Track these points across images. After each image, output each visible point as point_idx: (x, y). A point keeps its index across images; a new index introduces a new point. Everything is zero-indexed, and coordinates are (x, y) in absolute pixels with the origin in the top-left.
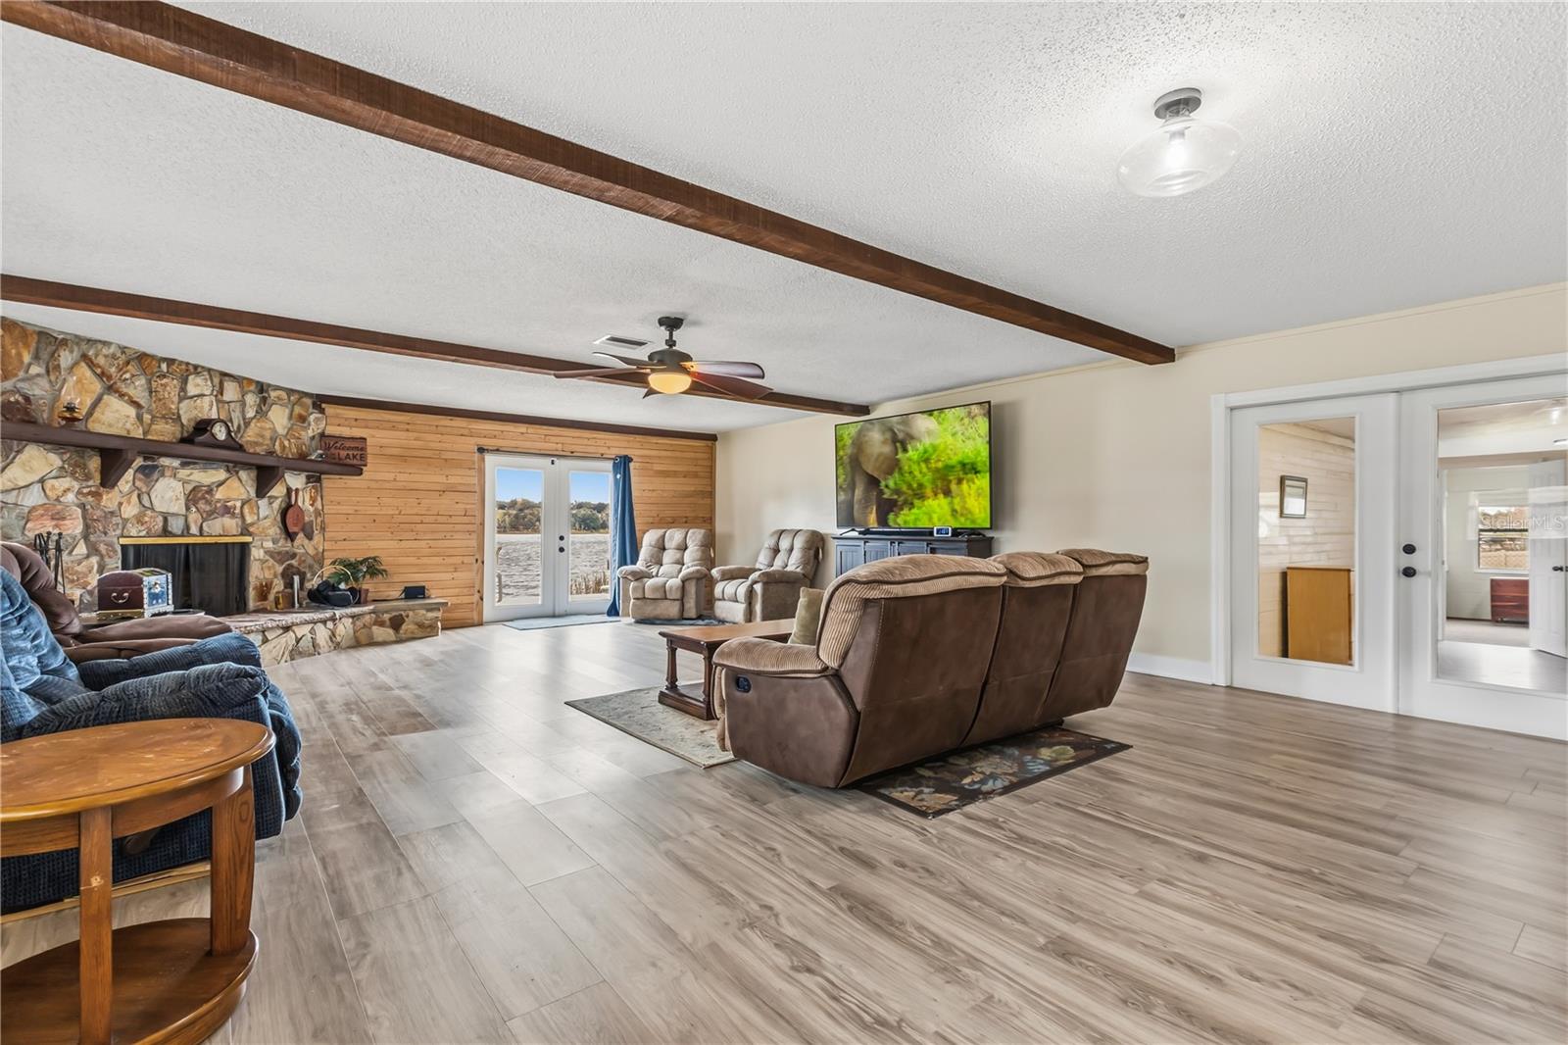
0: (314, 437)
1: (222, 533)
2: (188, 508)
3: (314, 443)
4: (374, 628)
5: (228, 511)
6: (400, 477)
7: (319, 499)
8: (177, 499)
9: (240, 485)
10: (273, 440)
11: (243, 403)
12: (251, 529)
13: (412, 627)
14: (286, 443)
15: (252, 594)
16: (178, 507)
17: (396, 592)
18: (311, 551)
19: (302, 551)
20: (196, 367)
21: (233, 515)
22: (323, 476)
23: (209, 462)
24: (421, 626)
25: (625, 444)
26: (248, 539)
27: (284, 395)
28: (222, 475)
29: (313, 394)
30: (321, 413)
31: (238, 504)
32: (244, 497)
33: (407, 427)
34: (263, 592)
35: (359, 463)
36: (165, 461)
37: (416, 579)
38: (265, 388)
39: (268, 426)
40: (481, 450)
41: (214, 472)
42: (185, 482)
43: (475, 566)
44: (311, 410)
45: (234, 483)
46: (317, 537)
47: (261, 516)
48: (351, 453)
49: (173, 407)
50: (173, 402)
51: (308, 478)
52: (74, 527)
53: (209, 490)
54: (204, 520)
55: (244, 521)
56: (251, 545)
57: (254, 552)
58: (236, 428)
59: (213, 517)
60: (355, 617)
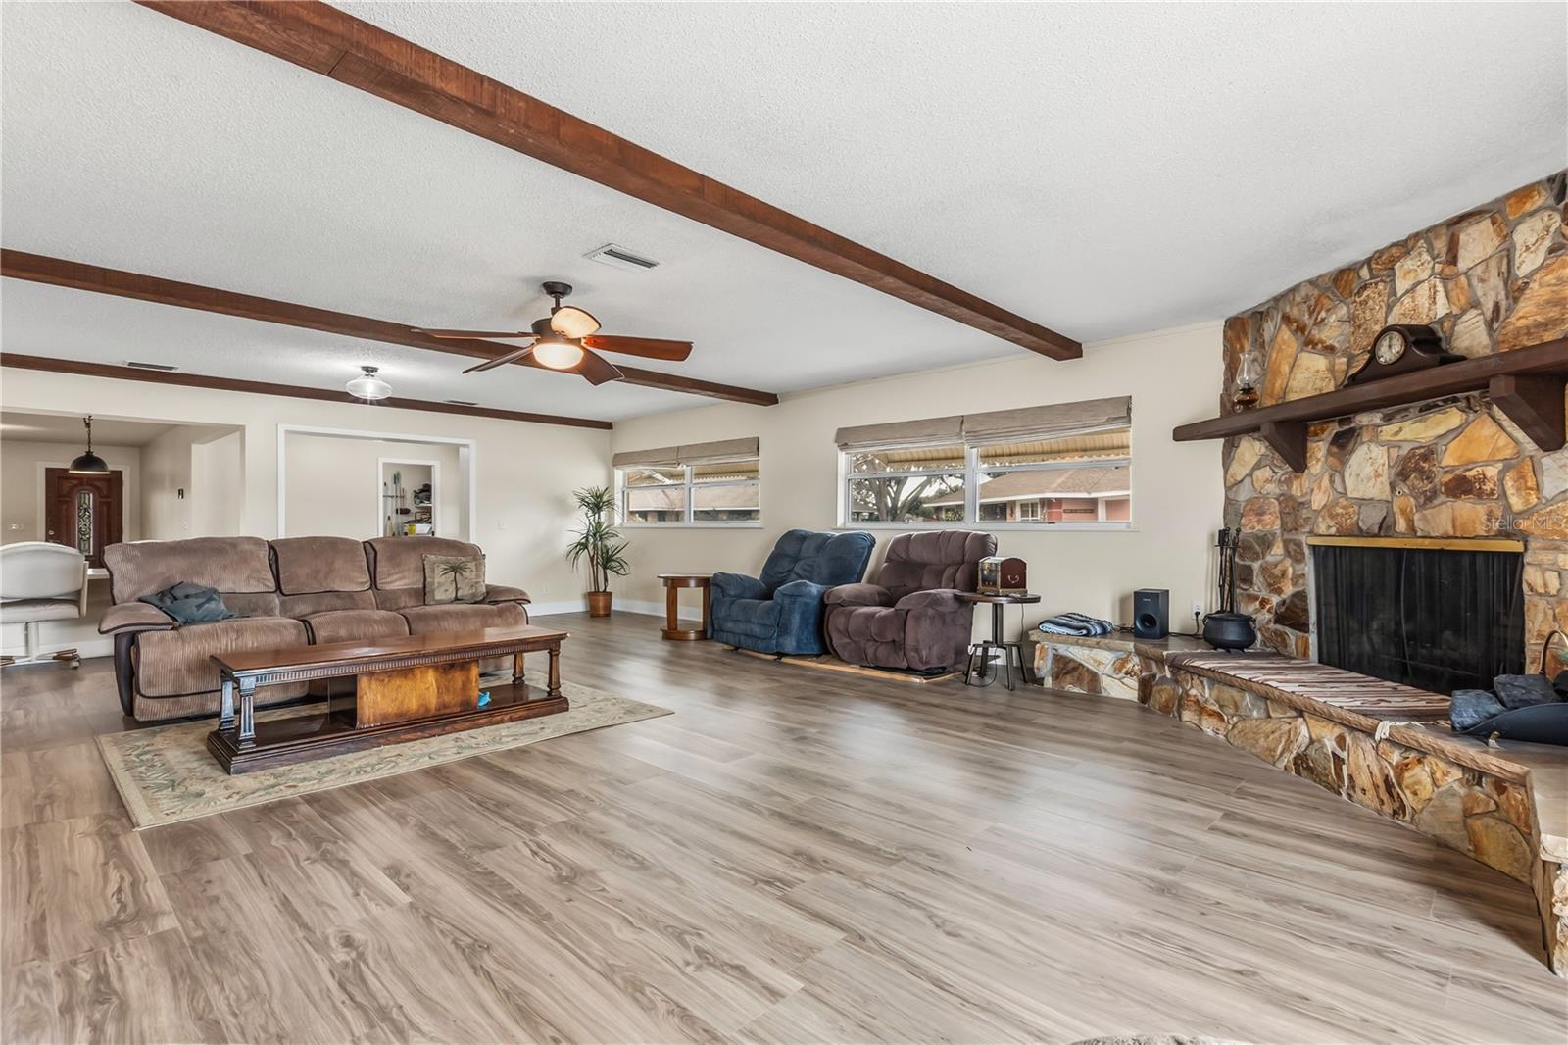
1: (1451, 533)
2: (1393, 487)
5: (1462, 487)
8: (1378, 476)
9: (1495, 428)
11: (1507, 253)
12: (1524, 525)
16: (1378, 489)
21: (1480, 495)
23: (1431, 399)
26: (1515, 546)
28: (1453, 417)
31: (1492, 472)
32: (1508, 453)
36: (1363, 419)
41: (1439, 416)
42: (1389, 445)
45: (1481, 430)
47: (1550, 492)
49: (1377, 328)
50: (1377, 322)
52: (1272, 523)
53: (1429, 454)
54: (1421, 507)
55: (1508, 507)
56: (1527, 558)
57: (1531, 576)
58: (1489, 314)
59: (1436, 502)
60: (1475, 775)
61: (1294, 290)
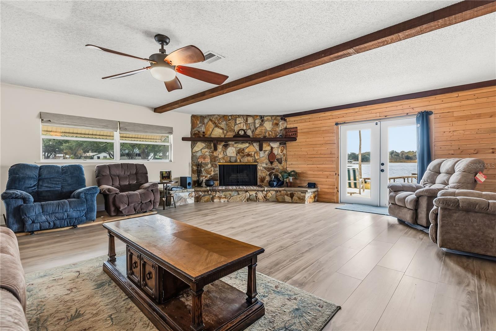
0: (282, 130)
1: (247, 162)
2: (237, 155)
3: (282, 132)
4: (285, 196)
5: (249, 155)
6: (308, 140)
7: (285, 150)
8: (234, 152)
9: (253, 147)
10: (265, 133)
11: (255, 123)
12: (258, 161)
14: (270, 133)
15: (258, 180)
16: (234, 155)
17: (306, 184)
18: (281, 168)
19: (277, 167)
20: (239, 115)
21: (251, 156)
22: (286, 142)
23: (243, 142)
24: (299, 198)
26: (257, 164)
27: (270, 118)
28: (247, 145)
29: (282, 115)
30: (285, 121)
31: (253, 153)
32: (255, 151)
33: (309, 120)
34: (263, 180)
35: (295, 136)
36: (230, 143)
37: (312, 180)
38: (262, 117)
39: (263, 128)
40: (337, 124)
41: (245, 144)
42: (236, 148)
43: (335, 177)
44: (280, 121)
45: (251, 147)
46: (283, 163)
47: (261, 156)
48: (293, 133)
49: (233, 128)
50: (233, 127)
51: (280, 144)
52: (208, 160)
53: (243, 150)
54: (242, 158)
55: (255, 158)
56: (258, 165)
57: (259, 167)
58: (252, 131)
59: (244, 157)
60: (277, 191)
61: (214, 115)
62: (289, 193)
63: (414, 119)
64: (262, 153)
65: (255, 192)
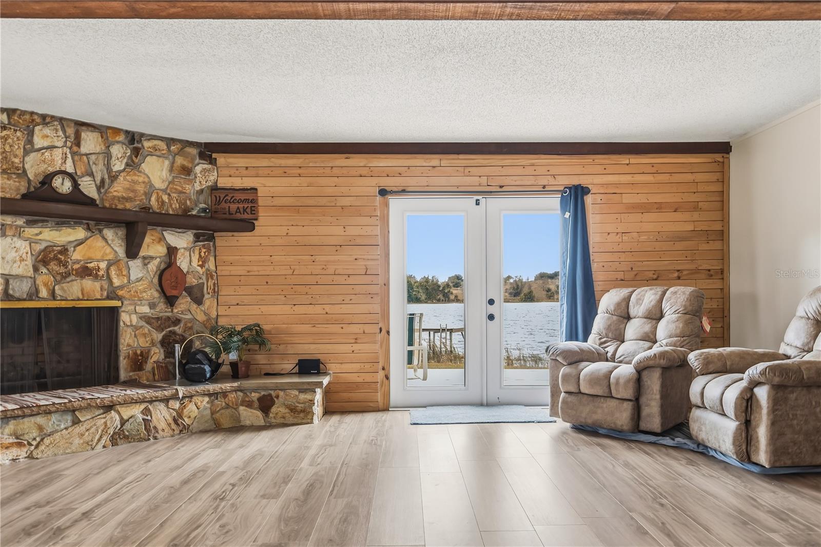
0: (202, 191)
1: (81, 297)
2: (36, 269)
3: (202, 198)
4: (242, 408)
5: (86, 272)
6: (293, 231)
7: (212, 259)
8: (22, 260)
9: (104, 243)
10: (148, 195)
11: (108, 156)
12: (120, 293)
13: (283, 410)
14: (165, 198)
15: (123, 363)
16: (24, 269)
17: (289, 365)
18: (201, 317)
19: (189, 316)
20: (44, 117)
21: (96, 277)
22: (216, 234)
23: (63, 220)
24: (293, 410)
25: (578, 170)
26: (115, 303)
27: (162, 145)
28: (80, 233)
29: (201, 144)
30: (211, 163)
31: (103, 265)
32: (111, 257)
33: (299, 171)
34: (138, 361)
35: (250, 216)
36: (5, 219)
37: (310, 350)
38: (136, 138)
39: (141, 179)
40: (383, 192)
41: (69, 230)
42: (31, 242)
43: (379, 337)
44: (197, 161)
45: (97, 243)
46: (208, 301)
47: (133, 278)
48: (241, 206)
49: (17, 160)
50: (16, 156)
51: (197, 238)
53: (64, 251)
54: (57, 282)
55: (111, 282)
56: (121, 310)
57: (124, 317)
58: (98, 182)
59: (68, 280)
60: (212, 395)
62: (255, 396)
63: (554, 202)
64: (135, 266)
65: (143, 406)
